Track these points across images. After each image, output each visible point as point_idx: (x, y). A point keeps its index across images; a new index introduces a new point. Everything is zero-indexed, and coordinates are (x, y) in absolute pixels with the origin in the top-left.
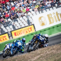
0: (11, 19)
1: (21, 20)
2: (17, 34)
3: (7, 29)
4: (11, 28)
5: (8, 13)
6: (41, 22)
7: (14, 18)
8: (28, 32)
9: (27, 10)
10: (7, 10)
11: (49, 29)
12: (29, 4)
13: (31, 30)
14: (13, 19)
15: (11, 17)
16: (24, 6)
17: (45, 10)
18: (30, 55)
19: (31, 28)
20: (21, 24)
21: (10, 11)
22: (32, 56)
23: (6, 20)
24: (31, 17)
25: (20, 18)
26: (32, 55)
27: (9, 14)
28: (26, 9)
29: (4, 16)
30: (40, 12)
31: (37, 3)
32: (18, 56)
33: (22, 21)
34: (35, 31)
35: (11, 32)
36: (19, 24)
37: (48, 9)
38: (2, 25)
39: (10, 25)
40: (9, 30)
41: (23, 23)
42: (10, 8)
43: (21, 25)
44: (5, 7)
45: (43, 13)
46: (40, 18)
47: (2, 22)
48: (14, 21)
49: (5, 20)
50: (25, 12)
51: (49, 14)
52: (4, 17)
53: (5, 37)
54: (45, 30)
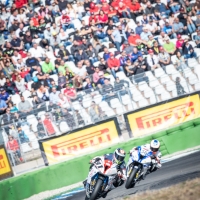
1: (159, 78)
2: (144, 123)
3: (113, 106)
4: (125, 103)
7: (136, 71)
8: (183, 116)
9: (178, 44)
10: (114, 44)
13: (192, 110)
14: (135, 73)
15: (127, 68)
18: (184, 190)
19: (191, 104)
20: (158, 92)
21: (124, 48)
22: (192, 194)
23: (111, 76)
24: (193, 69)
25: (156, 71)
26: (191, 190)
27: (118, 57)
29: (104, 63)
32: (145, 194)
33: (163, 81)
35: (126, 115)
36: (154, 89)
38: (97, 92)
40: (121, 111)
41: (165, 86)
42: (123, 38)
43: (160, 95)
44: (108, 34)
50: (172, 52)
52: (104, 68)
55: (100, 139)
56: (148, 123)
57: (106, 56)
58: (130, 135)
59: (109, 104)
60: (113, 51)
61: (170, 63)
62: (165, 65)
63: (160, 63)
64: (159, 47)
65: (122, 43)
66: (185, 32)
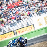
0: (16, 20)
1: (24, 22)
2: (20, 32)
3: (13, 28)
4: (16, 27)
5: (14, 16)
6: (39, 23)
10: (13, 14)
11: (45, 28)
12: (30, 9)
13: (31, 29)
15: (16, 19)
16: (26, 10)
17: (42, 14)
21: (15, 14)
24: (31, 19)
25: (23, 20)
28: (27, 13)
29: (11, 18)
30: (39, 15)
31: (36, 8)
33: (25, 22)
34: (35, 30)
35: (16, 30)
37: (45, 13)
38: (9, 25)
39: (15, 25)
44: (11, 11)
45: (40, 16)
46: (38, 20)
47: (9, 23)
48: (19, 22)
49: (11, 21)
50: (27, 15)
51: (45, 17)
52: (11, 19)
53: (11, 34)
54: (42, 29)
55: (10, 36)
56: (21, 32)
57: (11, 16)
58: (17, 35)
59: (12, 28)
60: (13, 15)
61: (26, 18)
62: (25, 18)
63: (24, 18)
64: (24, 14)
65: (15, 13)
66: (30, 11)
